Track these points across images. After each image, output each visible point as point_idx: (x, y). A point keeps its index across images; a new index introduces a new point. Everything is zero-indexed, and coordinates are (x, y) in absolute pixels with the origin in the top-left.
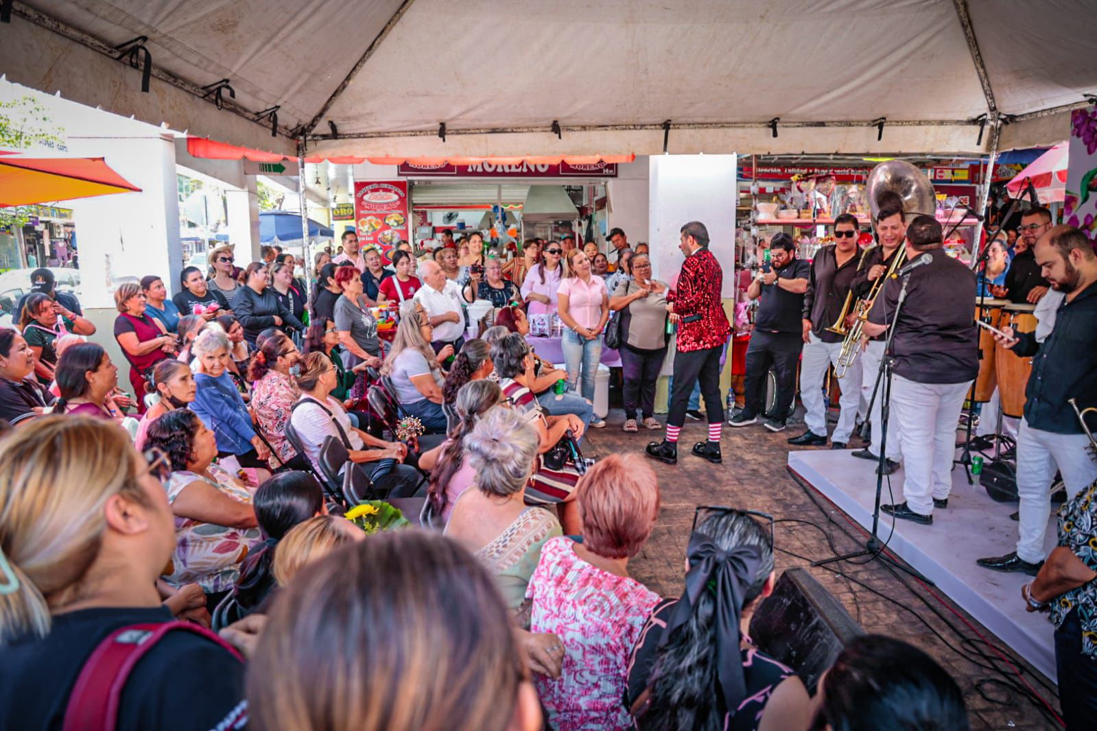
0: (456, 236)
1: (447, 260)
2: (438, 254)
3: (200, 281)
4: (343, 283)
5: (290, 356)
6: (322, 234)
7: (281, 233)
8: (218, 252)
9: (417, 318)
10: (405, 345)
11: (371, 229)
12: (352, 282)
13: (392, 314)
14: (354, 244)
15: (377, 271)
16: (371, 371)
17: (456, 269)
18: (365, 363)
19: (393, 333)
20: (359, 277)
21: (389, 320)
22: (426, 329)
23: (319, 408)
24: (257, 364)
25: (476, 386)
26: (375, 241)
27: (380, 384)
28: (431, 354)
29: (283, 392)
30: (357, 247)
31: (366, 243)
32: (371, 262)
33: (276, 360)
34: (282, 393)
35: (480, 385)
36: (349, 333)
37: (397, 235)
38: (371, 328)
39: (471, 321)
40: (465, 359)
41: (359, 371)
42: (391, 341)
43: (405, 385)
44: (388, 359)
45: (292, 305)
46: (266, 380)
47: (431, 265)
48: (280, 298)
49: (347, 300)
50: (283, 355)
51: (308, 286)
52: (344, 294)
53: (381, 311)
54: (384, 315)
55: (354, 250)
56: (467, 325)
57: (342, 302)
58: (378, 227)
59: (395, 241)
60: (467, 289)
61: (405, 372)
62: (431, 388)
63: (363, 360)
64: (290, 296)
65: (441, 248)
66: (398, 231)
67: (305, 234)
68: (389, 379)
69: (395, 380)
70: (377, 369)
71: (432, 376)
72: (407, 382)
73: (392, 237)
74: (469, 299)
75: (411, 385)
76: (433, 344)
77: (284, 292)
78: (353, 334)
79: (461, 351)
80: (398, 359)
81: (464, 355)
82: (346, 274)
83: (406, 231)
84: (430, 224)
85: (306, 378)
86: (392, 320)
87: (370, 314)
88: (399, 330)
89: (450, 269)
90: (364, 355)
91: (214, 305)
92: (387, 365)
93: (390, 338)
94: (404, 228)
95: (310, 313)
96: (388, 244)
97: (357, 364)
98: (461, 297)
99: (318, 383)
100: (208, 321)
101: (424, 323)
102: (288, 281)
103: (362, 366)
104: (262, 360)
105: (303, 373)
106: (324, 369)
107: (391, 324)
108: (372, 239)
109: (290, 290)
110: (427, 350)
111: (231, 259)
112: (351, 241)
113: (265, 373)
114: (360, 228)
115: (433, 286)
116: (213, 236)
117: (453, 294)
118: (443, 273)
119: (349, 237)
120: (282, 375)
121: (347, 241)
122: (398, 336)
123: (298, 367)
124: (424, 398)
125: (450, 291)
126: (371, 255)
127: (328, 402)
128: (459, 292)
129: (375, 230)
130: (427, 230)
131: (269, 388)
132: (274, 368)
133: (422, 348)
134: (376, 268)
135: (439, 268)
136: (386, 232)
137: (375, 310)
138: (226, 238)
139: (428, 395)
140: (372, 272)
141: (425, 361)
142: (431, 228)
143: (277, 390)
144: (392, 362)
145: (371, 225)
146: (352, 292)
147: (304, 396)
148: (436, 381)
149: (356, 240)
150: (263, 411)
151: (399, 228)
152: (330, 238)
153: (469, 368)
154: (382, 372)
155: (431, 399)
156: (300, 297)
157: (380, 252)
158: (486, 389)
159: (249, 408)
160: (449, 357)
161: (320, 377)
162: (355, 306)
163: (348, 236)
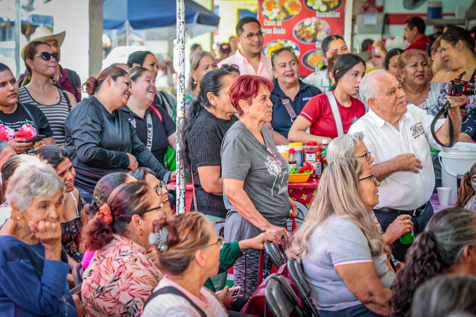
0: (430, 30)
1: (410, 70)
2: (394, 60)
3: (10, 87)
4: (242, 103)
5: (153, 216)
6: (199, 21)
7: (137, 17)
8: (37, 43)
9: (353, 165)
10: (330, 210)
11: (283, 15)
12: (256, 101)
13: (311, 158)
14: (255, 39)
15: (292, 85)
16: (270, 250)
17: (425, 87)
18: (261, 236)
19: (310, 191)
20: (268, 93)
21: (305, 167)
22: (367, 186)
23: (187, 305)
24: (99, 224)
25: (447, 287)
26: (288, 37)
27: (285, 273)
28: (373, 228)
29: (141, 272)
30: (260, 44)
31: (274, 38)
32: (281, 71)
33: (129, 220)
34: (137, 274)
35: (455, 285)
36: (242, 183)
37: (325, 26)
38: (279, 179)
39: (445, 178)
40: (431, 244)
41: (252, 249)
42: (306, 203)
43: (325, 278)
44: (302, 231)
45: (150, 135)
46: (111, 252)
47: (381, 79)
48: (134, 123)
49: (245, 130)
50: (142, 212)
51: (179, 105)
52: (242, 120)
53: (292, 151)
54: (298, 158)
55: (255, 50)
56: (439, 183)
57: (238, 131)
58: (294, 13)
59: (322, 36)
60: (442, 122)
61: (329, 256)
62: (371, 287)
63: (260, 231)
64: (149, 120)
65: (402, 51)
66: (327, 20)
67: (180, 18)
68: (301, 265)
69: (312, 268)
70: (281, 248)
71: (374, 266)
72: (331, 272)
73: (317, 30)
74: (444, 139)
75: (337, 279)
76: (378, 212)
77: (141, 113)
78: (247, 186)
79: (427, 229)
80: (319, 232)
81: (431, 237)
82: (247, 87)
83: (341, 21)
84: (381, 9)
85: (175, 253)
86: (310, 167)
87: (277, 156)
88: (321, 183)
89: (413, 84)
90: (260, 222)
91: (28, 128)
92: (299, 242)
93: (304, 197)
94: (337, 15)
95: (178, 148)
96: (309, 41)
97: (251, 237)
98: (430, 136)
99: (192, 263)
100: (19, 152)
101: (364, 175)
102: (150, 97)
103: (255, 242)
104: (108, 219)
105: (171, 244)
106: (204, 242)
107: (307, 174)
108: (283, 31)
109: (150, 111)
110: (367, 220)
111: (56, 56)
112: (250, 35)
113: (109, 241)
114: (265, 12)
115: (381, 113)
116: (26, 16)
117: (417, 130)
118: (401, 93)
119: (248, 28)
120: (137, 246)
121: (245, 34)
122: (319, 195)
123: (164, 233)
124: (358, 303)
125: (413, 124)
126: (281, 59)
127: (201, 297)
128: (427, 126)
129: (289, 17)
130: (373, 19)
131: (116, 265)
132: (124, 233)
133: (359, 217)
134: (289, 80)
135: (396, 83)
136: (307, 21)
137: (283, 149)
138: (48, 21)
139: (366, 298)
140: (283, 87)
141: (362, 240)
142: (381, 16)
143: (130, 268)
144: (308, 238)
145: (283, 9)
146: (253, 118)
147: (165, 282)
148: (379, 276)
149: (260, 33)
150: (100, 302)
151: (330, 15)
152: (212, 28)
153: (439, 259)
154: (288, 253)
155: (369, 306)
156: (163, 123)
157: (297, 53)
158: (465, 291)
159: (75, 297)
160: (404, 235)
161: (197, 254)
162: (257, 141)
163: (246, 27)
